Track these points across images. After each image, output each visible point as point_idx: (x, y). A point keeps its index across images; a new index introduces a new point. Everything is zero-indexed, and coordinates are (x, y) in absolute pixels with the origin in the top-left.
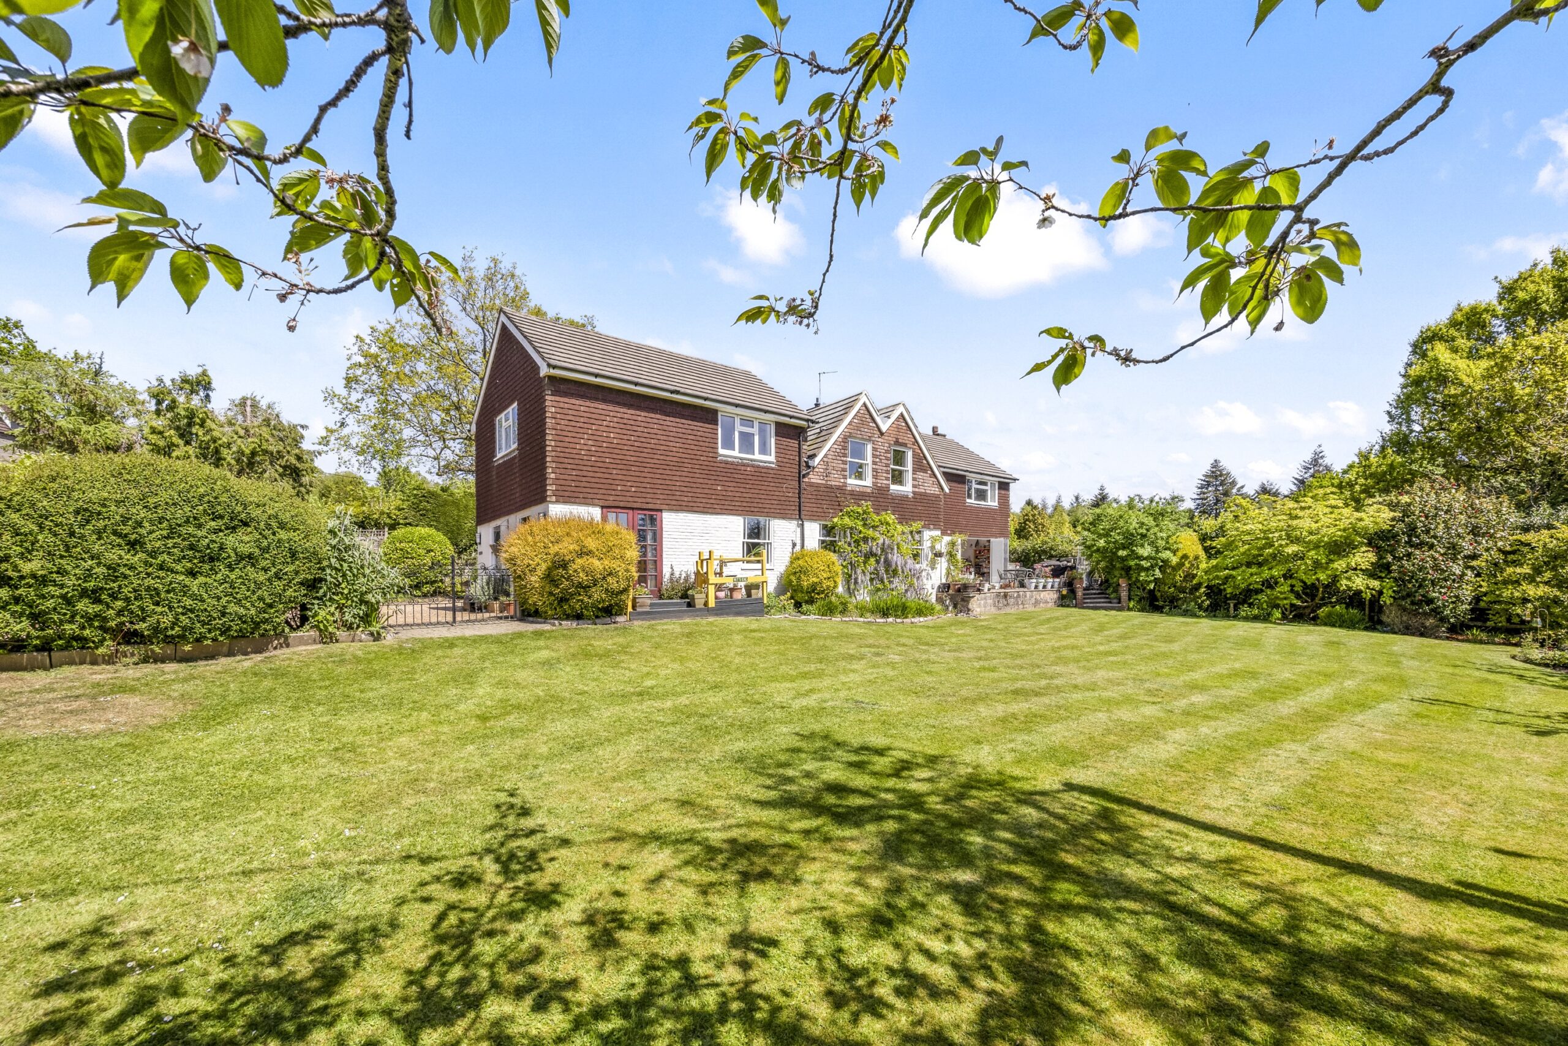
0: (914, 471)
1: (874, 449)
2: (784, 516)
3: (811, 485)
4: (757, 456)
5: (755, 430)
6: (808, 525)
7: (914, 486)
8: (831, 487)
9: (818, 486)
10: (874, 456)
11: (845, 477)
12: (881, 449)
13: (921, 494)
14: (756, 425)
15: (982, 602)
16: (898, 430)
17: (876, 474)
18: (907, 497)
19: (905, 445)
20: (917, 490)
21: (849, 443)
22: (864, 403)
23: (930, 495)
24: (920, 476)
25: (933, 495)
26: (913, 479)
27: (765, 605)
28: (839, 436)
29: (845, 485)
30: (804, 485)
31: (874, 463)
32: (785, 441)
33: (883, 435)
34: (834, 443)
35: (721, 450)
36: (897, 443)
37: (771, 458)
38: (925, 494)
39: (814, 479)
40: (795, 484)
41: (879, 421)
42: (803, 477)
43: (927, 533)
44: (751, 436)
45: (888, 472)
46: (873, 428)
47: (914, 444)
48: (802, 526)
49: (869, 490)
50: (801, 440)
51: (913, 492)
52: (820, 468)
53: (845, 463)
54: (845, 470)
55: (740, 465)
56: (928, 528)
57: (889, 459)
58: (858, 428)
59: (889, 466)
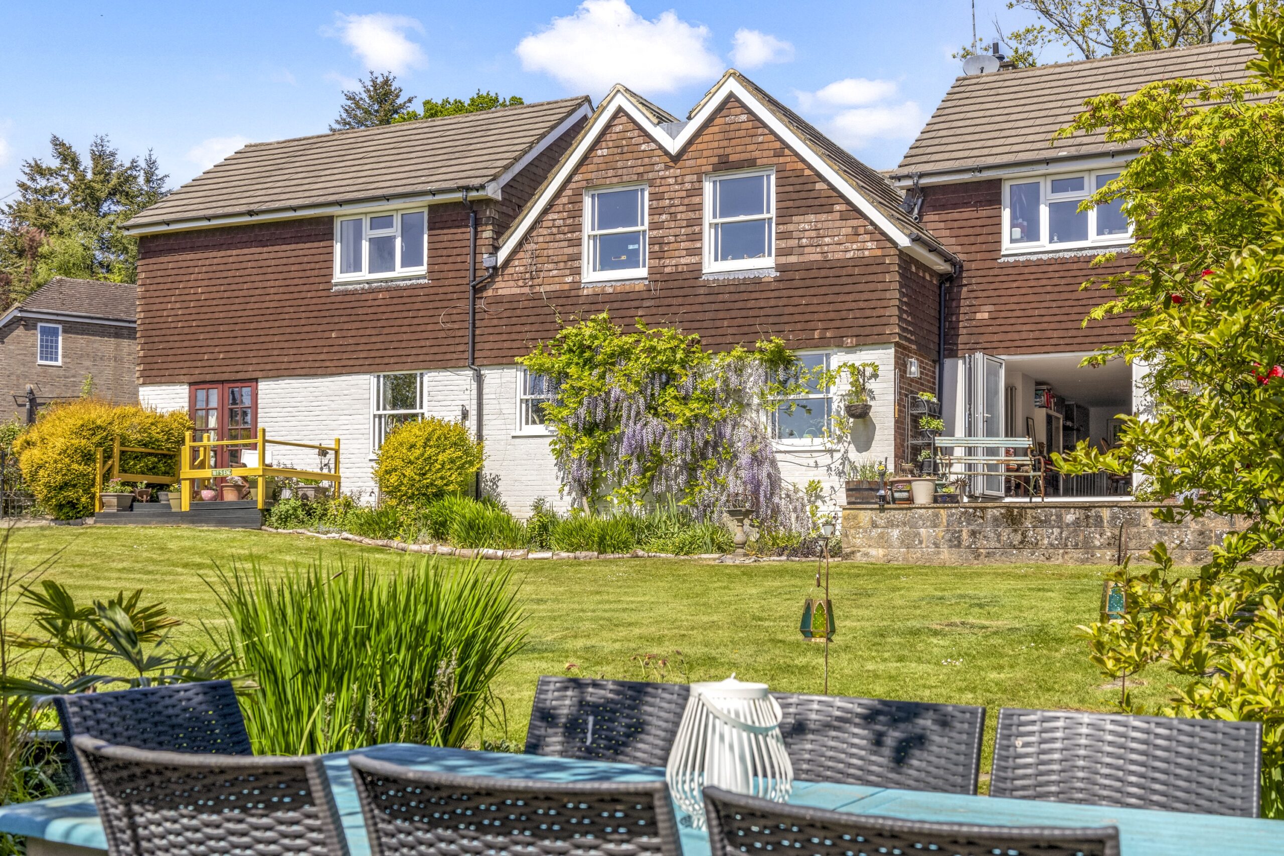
0: (784, 215)
1: (654, 197)
2: (443, 363)
3: (498, 300)
4: (400, 271)
5: (395, 230)
6: (493, 377)
7: (781, 253)
8: (536, 297)
9: (513, 300)
10: (654, 211)
11: (577, 271)
12: (674, 190)
13: (808, 267)
14: (397, 221)
15: (895, 533)
16: (728, 135)
17: (659, 248)
18: (757, 281)
19: (751, 163)
20: (793, 259)
21: (587, 201)
22: (620, 110)
23: (843, 264)
24: (805, 223)
25: (857, 262)
26: (781, 236)
27: (267, 512)
28: (558, 194)
29: (577, 286)
30: (481, 304)
31: (654, 226)
32: (447, 235)
33: (676, 159)
34: (545, 211)
35: (338, 276)
36: (724, 165)
37: (422, 270)
38: (826, 265)
39: (504, 288)
40: (465, 305)
41: (659, 133)
42: (477, 290)
43: (837, 359)
44: (389, 241)
45: (697, 237)
46: (650, 154)
47: (778, 154)
48: (479, 380)
49: (640, 286)
50: (477, 224)
51: (779, 268)
52: (517, 266)
53: (578, 243)
54: (578, 257)
55: (370, 291)
56: (839, 343)
57: (699, 207)
58: (609, 164)
59: (699, 221)
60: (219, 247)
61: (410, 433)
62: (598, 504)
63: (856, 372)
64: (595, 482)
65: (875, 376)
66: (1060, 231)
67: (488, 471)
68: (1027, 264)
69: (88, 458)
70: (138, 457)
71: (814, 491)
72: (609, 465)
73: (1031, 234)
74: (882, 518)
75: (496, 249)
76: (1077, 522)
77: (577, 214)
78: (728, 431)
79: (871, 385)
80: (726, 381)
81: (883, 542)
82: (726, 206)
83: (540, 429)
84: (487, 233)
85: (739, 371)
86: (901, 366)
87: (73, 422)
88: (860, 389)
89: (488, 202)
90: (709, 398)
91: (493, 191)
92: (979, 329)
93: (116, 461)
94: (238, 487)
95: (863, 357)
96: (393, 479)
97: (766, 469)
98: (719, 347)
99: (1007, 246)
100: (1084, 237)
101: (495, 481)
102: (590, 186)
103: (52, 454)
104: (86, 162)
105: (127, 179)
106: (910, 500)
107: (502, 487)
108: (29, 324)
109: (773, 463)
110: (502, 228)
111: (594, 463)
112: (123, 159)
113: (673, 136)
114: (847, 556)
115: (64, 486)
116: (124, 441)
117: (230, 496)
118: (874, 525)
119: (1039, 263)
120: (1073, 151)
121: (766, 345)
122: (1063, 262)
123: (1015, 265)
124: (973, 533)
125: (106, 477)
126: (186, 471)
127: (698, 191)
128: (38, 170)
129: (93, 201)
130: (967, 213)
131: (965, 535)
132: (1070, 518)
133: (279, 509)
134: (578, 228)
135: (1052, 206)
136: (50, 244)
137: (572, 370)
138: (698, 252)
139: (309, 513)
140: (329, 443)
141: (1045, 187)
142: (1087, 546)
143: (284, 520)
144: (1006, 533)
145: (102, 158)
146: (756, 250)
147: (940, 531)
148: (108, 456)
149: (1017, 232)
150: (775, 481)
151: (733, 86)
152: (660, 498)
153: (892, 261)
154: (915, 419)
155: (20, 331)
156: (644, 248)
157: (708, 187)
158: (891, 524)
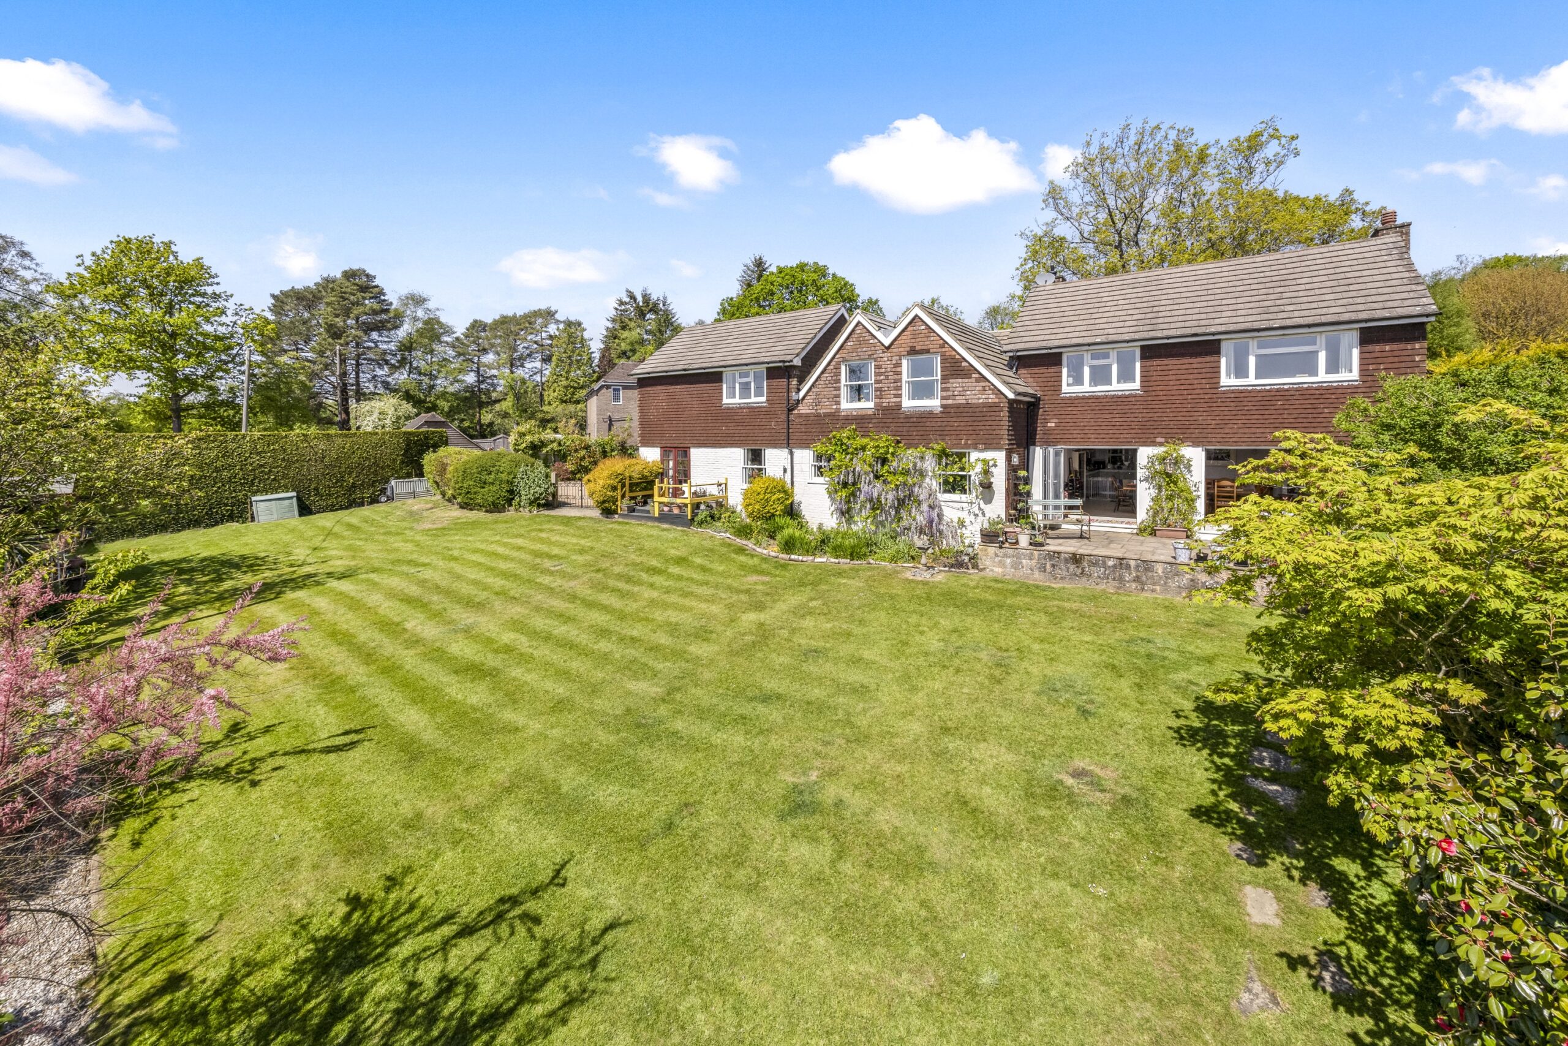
0: (945, 378)
1: (878, 367)
2: (775, 445)
3: (800, 416)
4: (753, 399)
5: (751, 379)
6: (798, 453)
7: (943, 398)
8: (819, 415)
9: (807, 416)
10: (877, 374)
11: (838, 403)
12: (887, 365)
13: (958, 406)
14: (752, 374)
15: (1008, 561)
16: (915, 336)
17: (880, 394)
18: (931, 413)
19: (927, 351)
20: (950, 402)
21: (843, 368)
22: (859, 323)
23: (977, 406)
24: (956, 383)
25: (984, 405)
26: (943, 390)
27: (692, 520)
28: (829, 364)
29: (838, 410)
30: (792, 417)
31: (877, 382)
32: (776, 382)
33: (888, 348)
34: (823, 372)
35: (726, 401)
36: (913, 352)
37: (764, 399)
38: (968, 406)
39: (803, 409)
40: (783, 417)
41: (879, 335)
42: (790, 410)
43: (974, 456)
44: (748, 384)
45: (899, 388)
46: (874, 345)
47: (942, 347)
48: (792, 454)
49: (870, 412)
50: (789, 377)
51: (942, 406)
52: (809, 399)
53: (839, 389)
54: (838, 396)
55: (740, 408)
56: (976, 448)
57: (900, 373)
58: (854, 350)
59: (900, 380)
60: (671, 384)
61: (759, 485)
62: (850, 520)
63: (985, 462)
64: (849, 510)
65: (995, 465)
66: (1094, 381)
67: (797, 499)
68: (1077, 398)
69: (614, 488)
70: (637, 484)
71: (962, 523)
72: (856, 503)
73: (1079, 381)
74: (1001, 552)
75: (799, 390)
76: (1115, 566)
77: (838, 374)
78: (916, 489)
79: (992, 469)
80: (915, 465)
81: (1002, 564)
82: (915, 372)
83: (821, 480)
84: (794, 382)
85: (922, 458)
86: (1009, 459)
87: (606, 473)
88: (986, 472)
89: (794, 367)
90: (906, 473)
91: (797, 362)
92: (1048, 432)
93: (627, 488)
94: (679, 507)
95: (989, 455)
96: (750, 508)
97: (936, 511)
98: (909, 446)
99: (1065, 388)
100: (1110, 384)
101: (799, 503)
102: (844, 360)
103: (599, 488)
104: (640, 299)
105: (655, 305)
106: (1017, 543)
107: (803, 507)
108: (608, 387)
109: (940, 507)
110: (802, 380)
111: (848, 502)
112: (654, 297)
113: (886, 336)
114: (981, 570)
115: (604, 502)
116: (631, 478)
117: (676, 511)
118: (996, 555)
119: (1084, 398)
120: (1103, 339)
121: (935, 446)
122: (1098, 398)
123: (1070, 399)
124: (1053, 566)
125: (623, 496)
126: (656, 498)
127: (899, 365)
128: (621, 303)
129: (642, 315)
130: (1043, 370)
131: (1048, 566)
132: (1110, 563)
133: (698, 519)
134: (839, 381)
135: (1092, 368)
136: (625, 334)
137: (837, 455)
138: (900, 396)
139: (712, 517)
140: (723, 481)
141: (1087, 357)
142: (1121, 579)
143: (700, 524)
144: (1072, 567)
145: (646, 297)
146: (930, 395)
147: (1034, 562)
148: (623, 486)
149: (1071, 380)
150: (940, 516)
151: (917, 311)
152: (882, 523)
153: (1005, 405)
154: (1016, 486)
155: (604, 390)
156: (872, 392)
157: (905, 362)
158: (1005, 556)
